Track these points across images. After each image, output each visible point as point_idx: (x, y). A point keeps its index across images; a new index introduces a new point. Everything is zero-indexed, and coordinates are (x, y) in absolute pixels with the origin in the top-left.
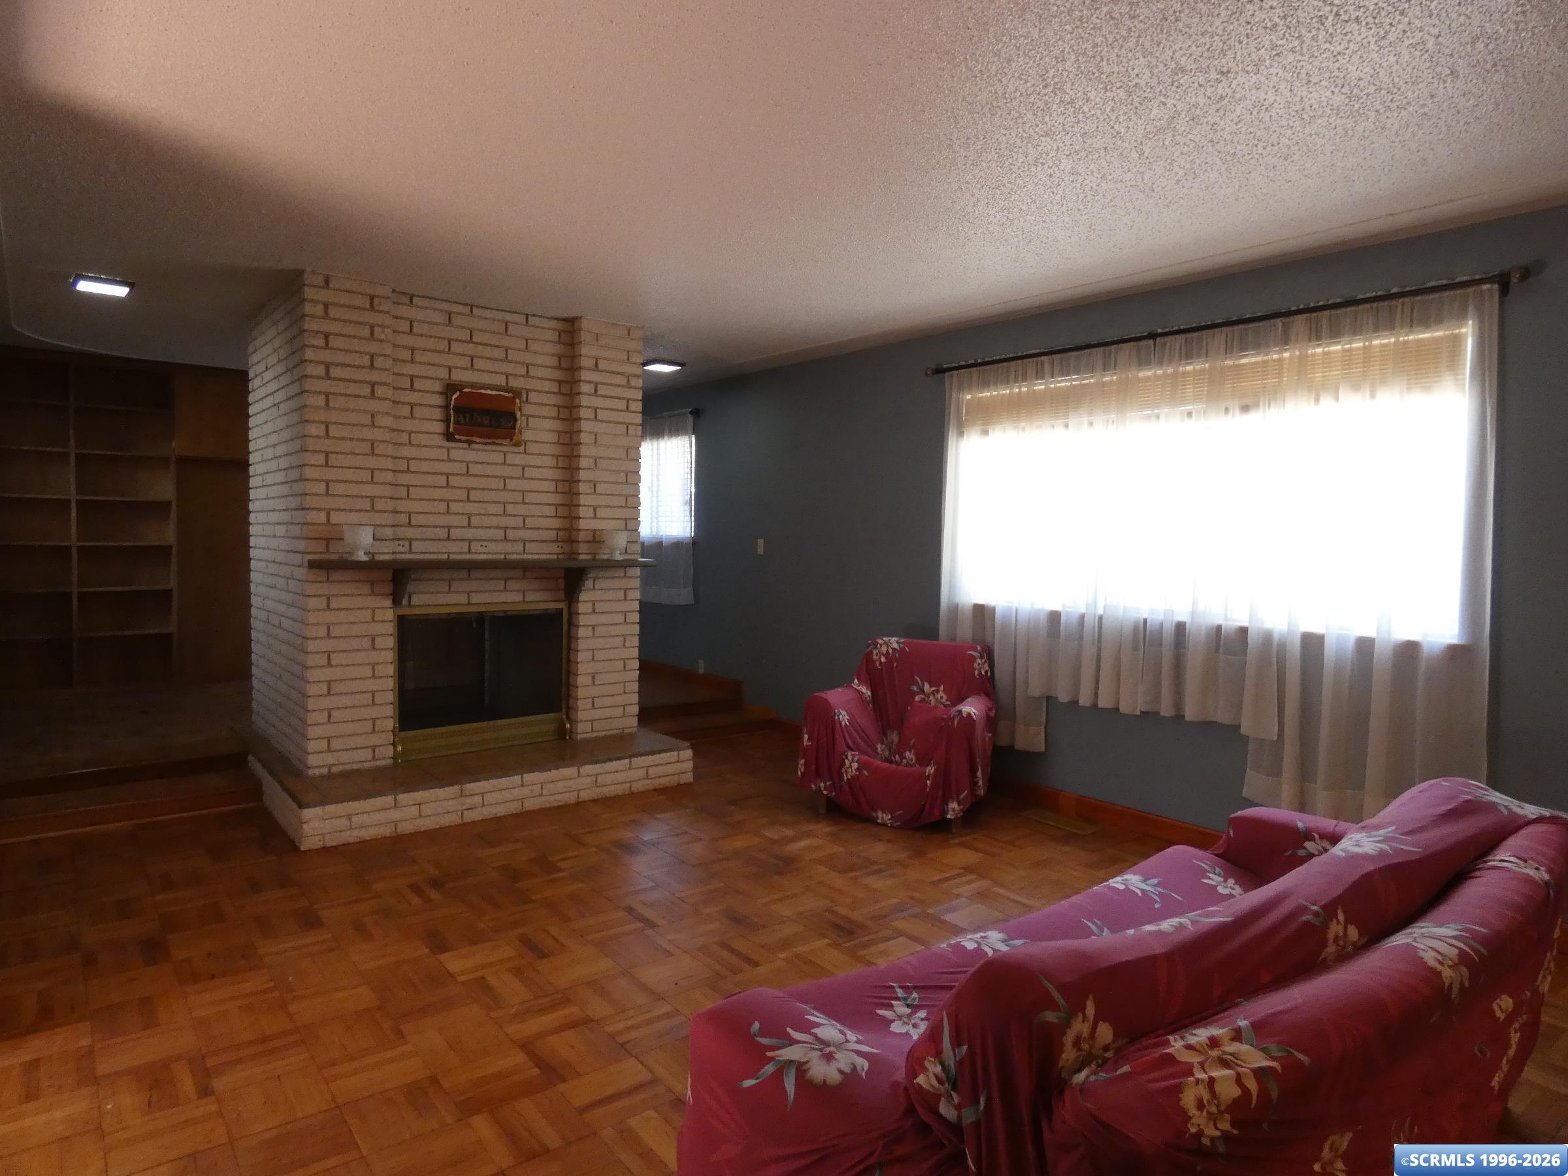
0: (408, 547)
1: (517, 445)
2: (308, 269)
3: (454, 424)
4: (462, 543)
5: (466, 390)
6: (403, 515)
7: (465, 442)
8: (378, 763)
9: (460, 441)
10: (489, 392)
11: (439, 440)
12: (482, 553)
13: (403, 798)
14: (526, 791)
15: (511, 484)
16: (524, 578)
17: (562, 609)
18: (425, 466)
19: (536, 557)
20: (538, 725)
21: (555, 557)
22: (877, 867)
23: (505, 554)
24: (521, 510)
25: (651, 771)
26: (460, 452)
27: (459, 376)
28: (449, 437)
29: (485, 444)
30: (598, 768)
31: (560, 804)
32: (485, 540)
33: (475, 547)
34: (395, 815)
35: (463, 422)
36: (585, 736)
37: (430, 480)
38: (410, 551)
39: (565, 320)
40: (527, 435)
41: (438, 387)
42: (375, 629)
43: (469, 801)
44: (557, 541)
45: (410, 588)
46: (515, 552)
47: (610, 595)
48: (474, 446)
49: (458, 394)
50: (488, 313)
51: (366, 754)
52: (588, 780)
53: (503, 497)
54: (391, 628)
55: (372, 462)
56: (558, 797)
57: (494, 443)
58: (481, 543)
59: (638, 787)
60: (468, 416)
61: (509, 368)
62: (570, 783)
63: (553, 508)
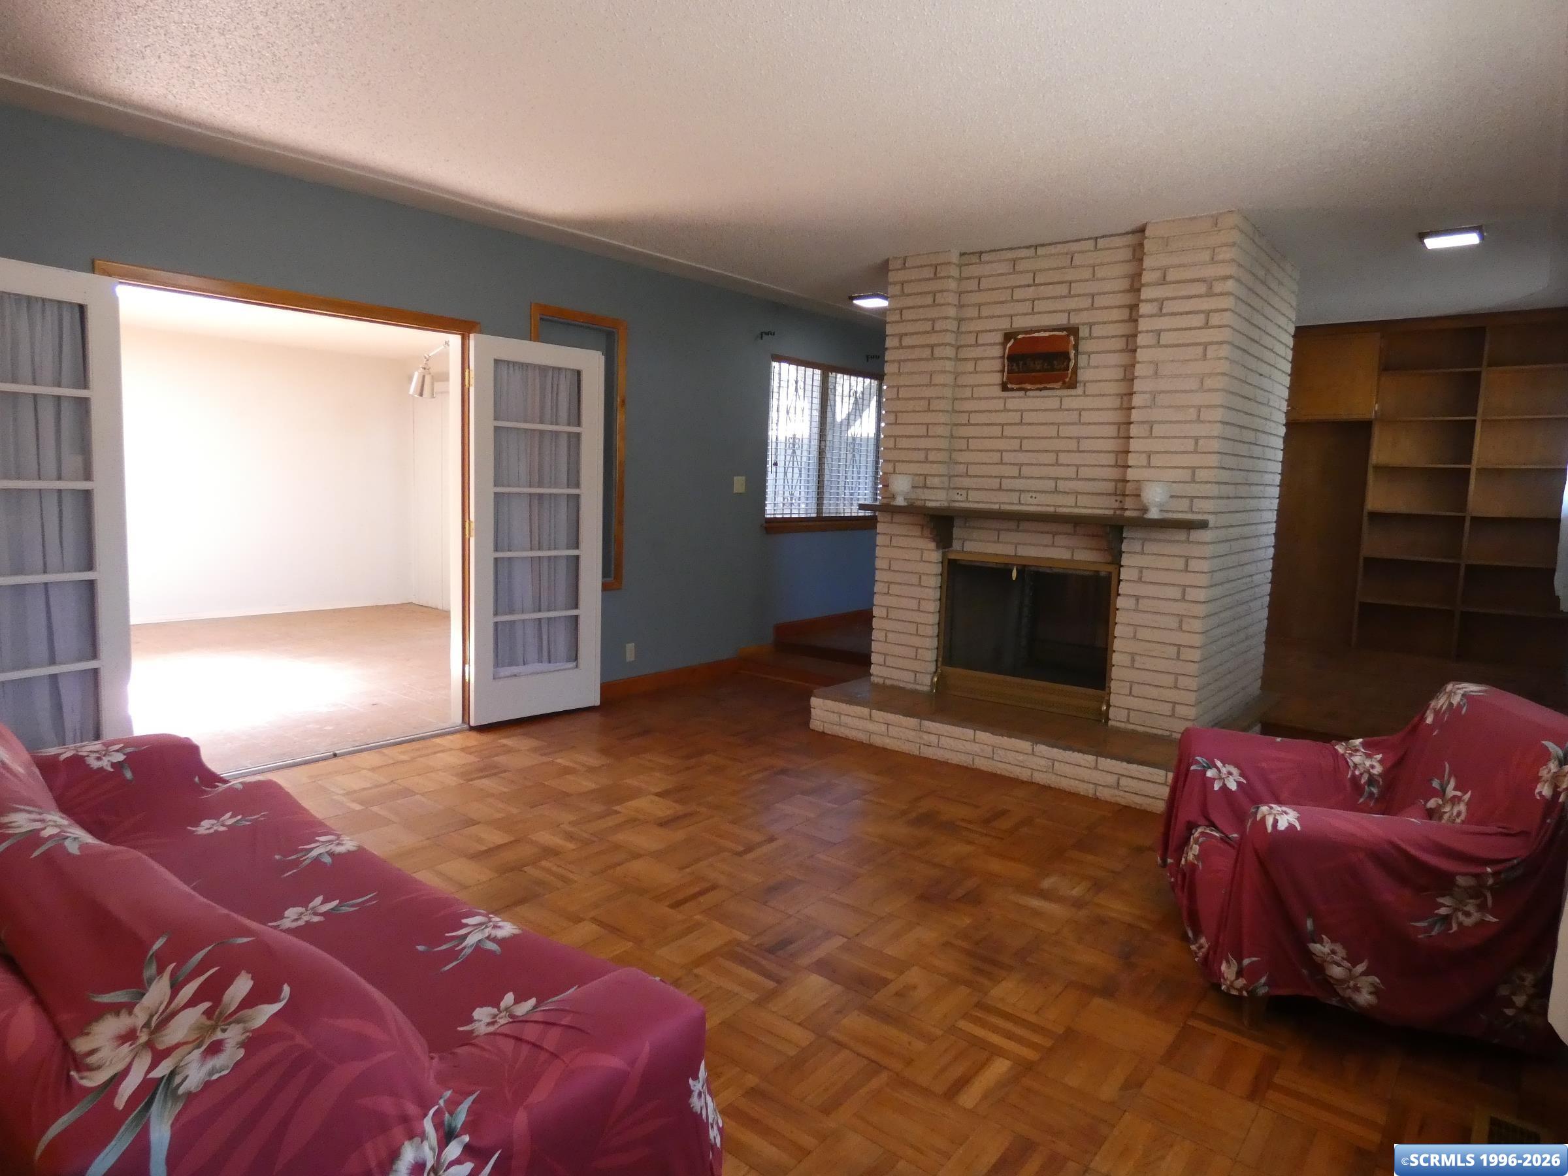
0: (965, 496)
1: (1073, 385)
3: (1008, 373)
4: (1013, 494)
5: (1019, 337)
6: (962, 466)
7: (1018, 390)
9: (1012, 390)
10: (1042, 334)
11: (997, 391)
12: (1030, 504)
13: (876, 714)
15: (1065, 431)
16: (1075, 533)
17: (1110, 573)
18: (982, 418)
19: (1089, 511)
21: (1111, 512)
24: (1077, 459)
25: (1123, 781)
26: (1018, 401)
27: (1021, 323)
28: (1004, 388)
29: (1041, 390)
32: (1035, 491)
33: (1026, 498)
35: (1016, 370)
37: (987, 431)
38: (967, 500)
39: (1133, 232)
40: (1083, 375)
41: (999, 338)
42: (921, 568)
44: (1116, 494)
45: (957, 532)
46: (1066, 505)
47: (1164, 562)
48: (1030, 393)
49: (1012, 341)
50: (1052, 250)
51: (909, 677)
52: (1043, 762)
54: (937, 569)
55: (928, 418)
57: (1046, 389)
58: (1031, 494)
59: (1105, 794)
60: (1021, 363)
61: (1072, 304)
63: (1112, 456)
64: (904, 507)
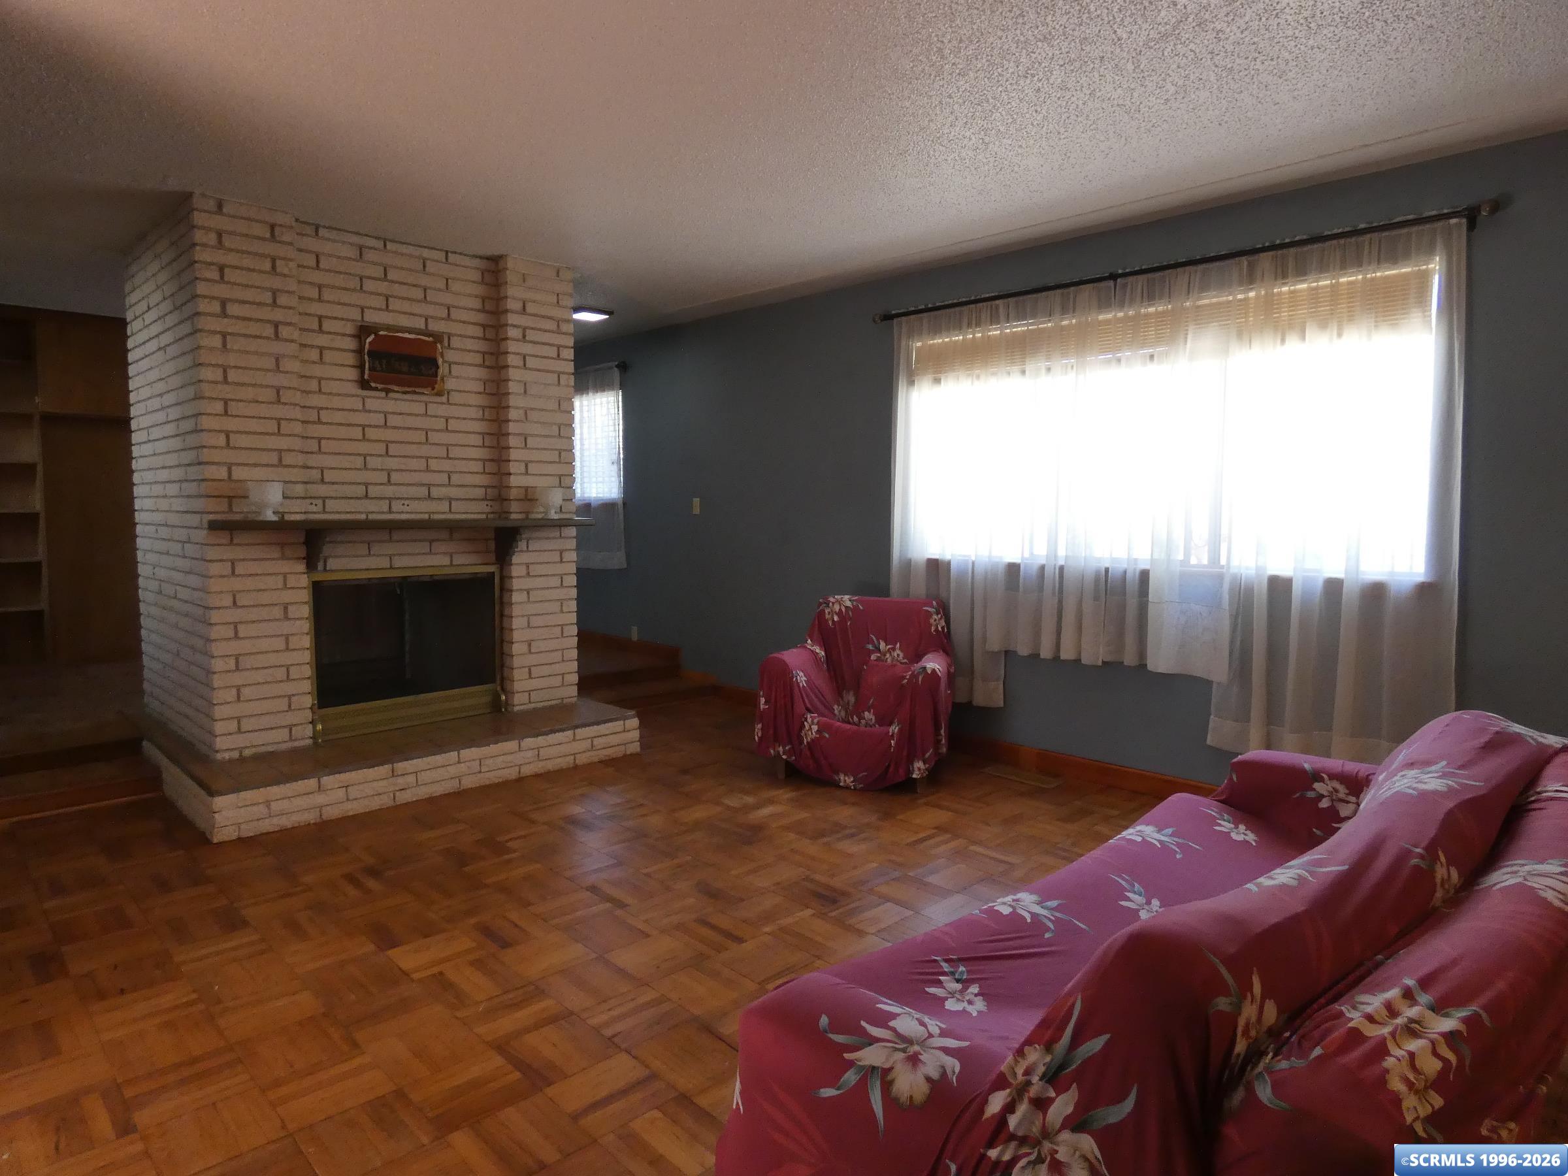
0: (322, 507)
1: (439, 394)
2: (197, 192)
3: (370, 370)
4: (382, 502)
5: (381, 333)
6: (314, 472)
7: (381, 390)
8: (296, 744)
9: (376, 389)
10: (407, 335)
11: (354, 389)
12: (403, 512)
13: (327, 780)
14: (463, 768)
15: (434, 438)
16: (451, 539)
17: (494, 573)
18: (339, 417)
19: (463, 517)
20: (473, 697)
21: (484, 516)
22: (848, 832)
23: (429, 513)
24: (447, 465)
25: (596, 741)
26: (377, 401)
27: (372, 317)
28: (364, 384)
29: (405, 393)
30: (541, 740)
31: (501, 780)
32: (407, 499)
33: (396, 506)
34: (320, 799)
35: (379, 368)
36: (522, 707)
37: (343, 432)
38: (324, 512)
39: (488, 258)
40: (450, 384)
41: (350, 329)
42: (287, 597)
43: (400, 780)
44: (485, 499)
45: (327, 550)
46: (439, 511)
47: (545, 557)
48: (391, 395)
49: (373, 336)
50: (403, 249)
51: (283, 734)
53: (425, 450)
54: (305, 596)
55: (279, 411)
56: (499, 773)
57: (415, 393)
58: (403, 502)
59: (582, 759)
60: (384, 361)
61: (430, 310)
62: (509, 758)
63: (480, 464)
64: (275, 522)
